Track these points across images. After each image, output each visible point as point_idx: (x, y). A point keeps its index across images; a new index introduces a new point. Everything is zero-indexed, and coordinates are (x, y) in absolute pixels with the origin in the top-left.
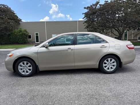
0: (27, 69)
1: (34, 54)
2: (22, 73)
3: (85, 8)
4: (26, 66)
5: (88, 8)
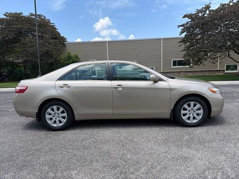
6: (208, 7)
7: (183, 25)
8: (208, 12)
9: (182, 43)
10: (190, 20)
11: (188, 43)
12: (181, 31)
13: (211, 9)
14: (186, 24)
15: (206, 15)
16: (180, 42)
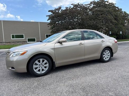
0: (42, 67)
1: (51, 50)
2: (37, 73)
3: (49, 11)
4: (42, 64)
5: (52, 11)
6: (60, 8)
7: (49, 16)
8: (60, 10)
9: (49, 25)
10: (52, 13)
11: (52, 26)
12: (48, 19)
13: (61, 9)
14: (51, 15)
15: (59, 12)
16: (48, 25)
